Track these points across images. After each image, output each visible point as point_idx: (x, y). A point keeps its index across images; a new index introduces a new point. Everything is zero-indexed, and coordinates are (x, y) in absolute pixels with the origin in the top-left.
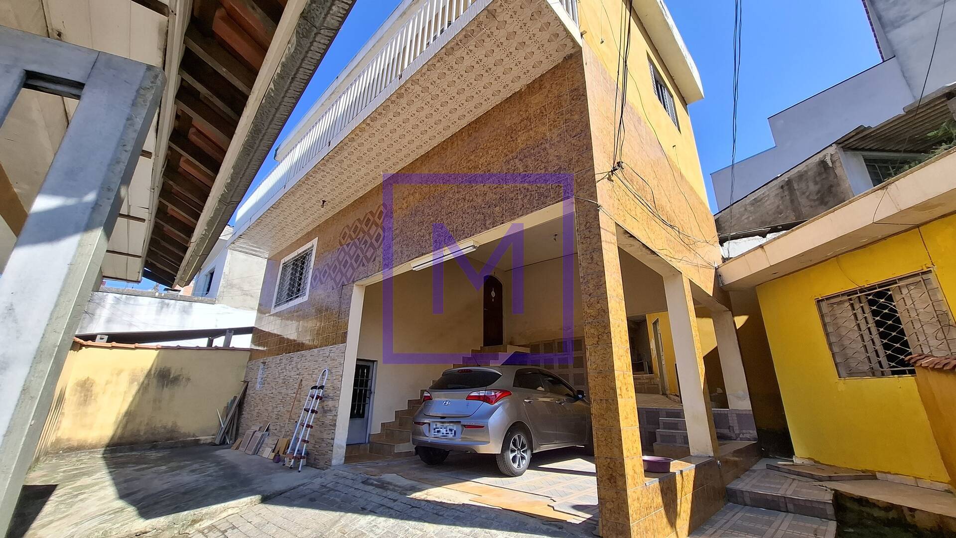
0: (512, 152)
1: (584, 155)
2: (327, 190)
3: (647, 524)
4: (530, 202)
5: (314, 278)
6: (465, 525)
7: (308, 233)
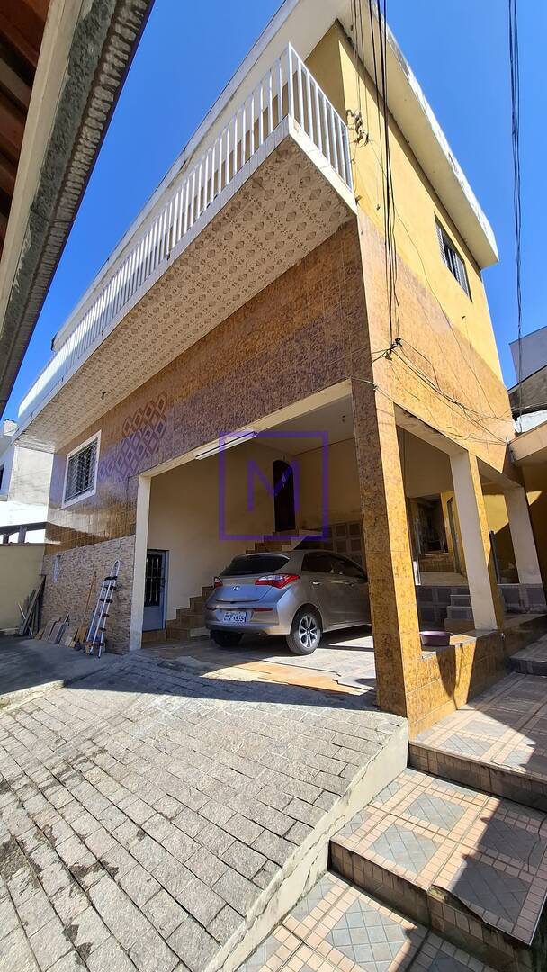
0: (289, 333)
1: (360, 334)
2: (106, 380)
3: (423, 693)
4: (307, 385)
5: (101, 471)
6: (253, 700)
7: (91, 426)
